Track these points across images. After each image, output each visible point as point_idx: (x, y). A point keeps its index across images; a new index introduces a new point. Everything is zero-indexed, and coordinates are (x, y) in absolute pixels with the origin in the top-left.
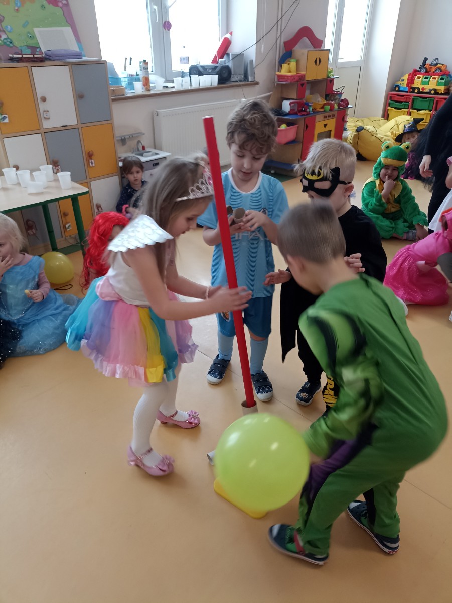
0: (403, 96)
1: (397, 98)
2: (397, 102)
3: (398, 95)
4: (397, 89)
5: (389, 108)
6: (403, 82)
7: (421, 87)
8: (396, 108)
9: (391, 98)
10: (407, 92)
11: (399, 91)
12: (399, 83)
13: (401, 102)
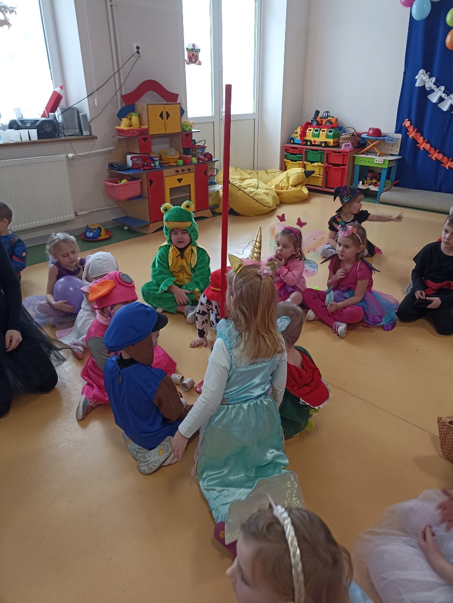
0: (297, 148)
1: (291, 151)
2: (291, 154)
3: (292, 148)
4: (292, 141)
5: (285, 160)
6: (296, 135)
7: (312, 139)
8: (292, 160)
9: (286, 150)
10: (300, 144)
11: (294, 143)
12: (294, 136)
13: (296, 154)
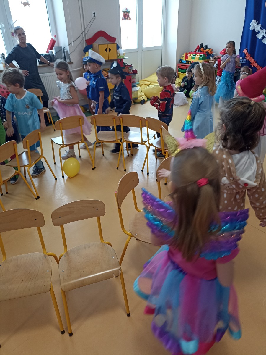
2: (182, 69)
3: (181, 65)
4: (181, 62)
6: (183, 58)
7: (192, 60)
8: (182, 73)
9: (179, 67)
13: (184, 69)
